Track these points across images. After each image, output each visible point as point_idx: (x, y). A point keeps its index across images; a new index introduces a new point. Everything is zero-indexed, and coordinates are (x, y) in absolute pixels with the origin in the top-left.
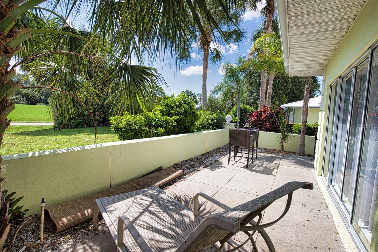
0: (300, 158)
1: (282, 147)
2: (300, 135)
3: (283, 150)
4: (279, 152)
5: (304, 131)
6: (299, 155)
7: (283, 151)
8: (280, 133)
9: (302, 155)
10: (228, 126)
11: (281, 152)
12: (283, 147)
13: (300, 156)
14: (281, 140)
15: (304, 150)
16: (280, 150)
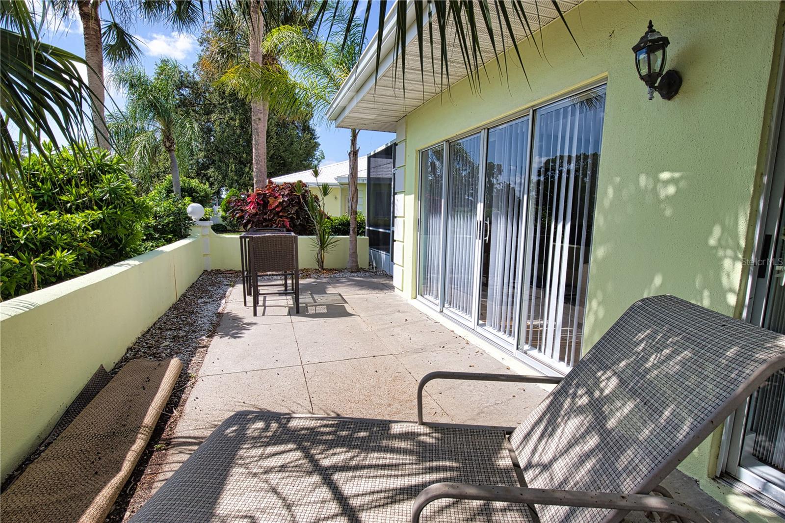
0: (354, 276)
1: (320, 261)
2: (348, 236)
3: (322, 267)
4: (317, 271)
5: (354, 228)
6: (352, 272)
7: (324, 269)
8: (315, 237)
9: (356, 272)
10: (200, 229)
11: (320, 272)
12: (322, 262)
13: (353, 274)
14: (317, 250)
15: (357, 262)
16: (318, 268)
